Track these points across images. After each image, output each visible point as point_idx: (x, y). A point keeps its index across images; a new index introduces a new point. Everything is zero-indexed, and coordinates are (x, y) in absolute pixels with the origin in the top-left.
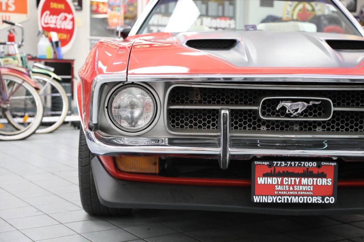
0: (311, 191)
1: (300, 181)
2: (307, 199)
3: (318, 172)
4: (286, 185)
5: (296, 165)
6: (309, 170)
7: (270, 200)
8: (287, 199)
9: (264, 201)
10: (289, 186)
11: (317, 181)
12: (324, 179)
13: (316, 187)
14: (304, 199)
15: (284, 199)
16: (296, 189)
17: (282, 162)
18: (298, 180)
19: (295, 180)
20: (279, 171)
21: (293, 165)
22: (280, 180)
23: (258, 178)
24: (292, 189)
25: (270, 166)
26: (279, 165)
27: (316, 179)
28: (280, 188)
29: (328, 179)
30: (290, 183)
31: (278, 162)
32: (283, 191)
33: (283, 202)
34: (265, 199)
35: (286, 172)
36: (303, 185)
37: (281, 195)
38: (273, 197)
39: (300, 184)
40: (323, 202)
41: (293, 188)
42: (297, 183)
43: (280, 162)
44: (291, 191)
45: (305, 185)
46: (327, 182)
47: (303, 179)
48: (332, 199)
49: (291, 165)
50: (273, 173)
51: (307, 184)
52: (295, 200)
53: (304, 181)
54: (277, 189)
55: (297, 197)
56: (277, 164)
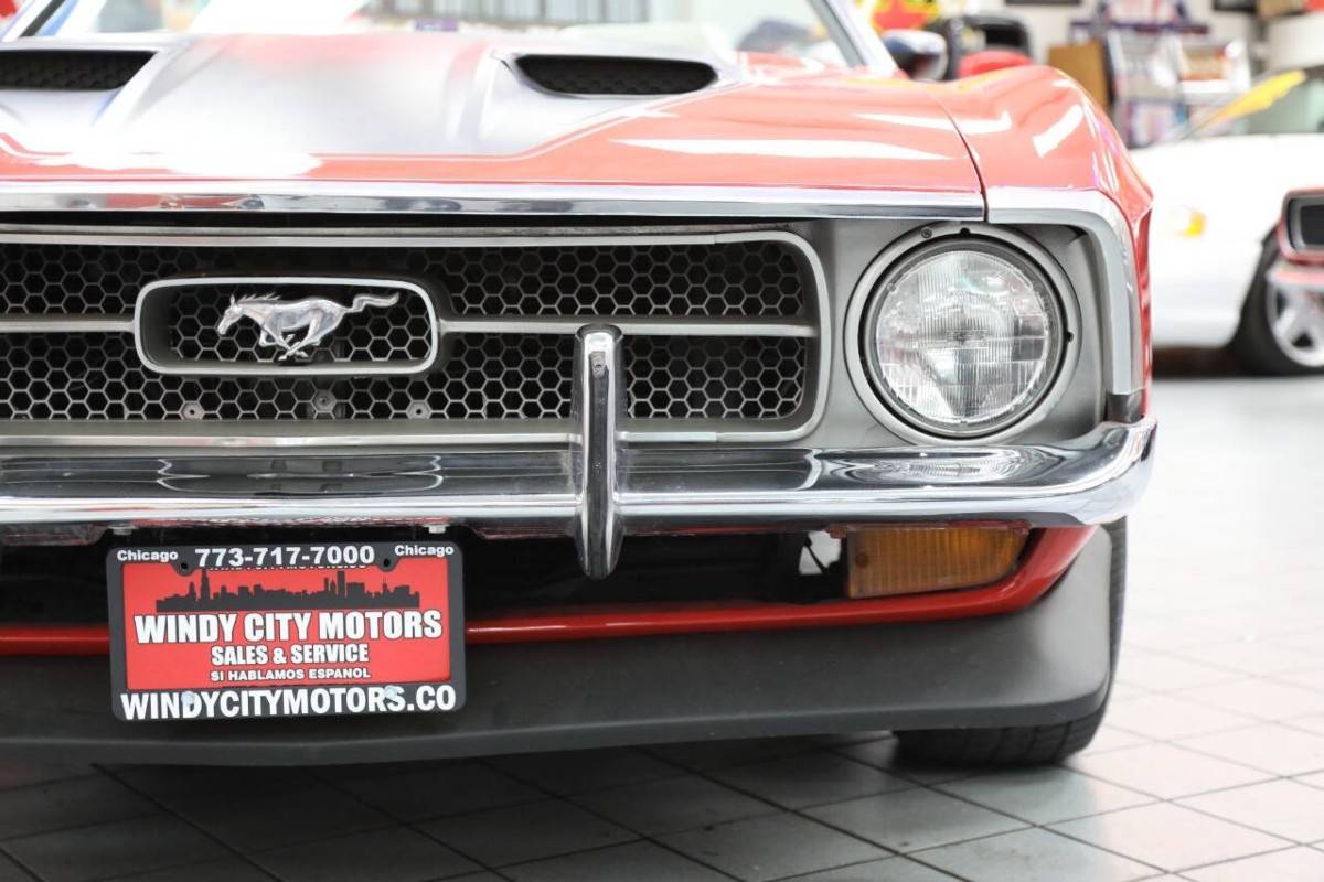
0: (358, 664)
1: (314, 627)
2: (344, 697)
3: (385, 586)
4: (256, 644)
5: (293, 561)
6: (349, 579)
7: (192, 707)
8: (264, 701)
9: (165, 715)
10: (271, 647)
11: (381, 621)
12: (408, 614)
13: (378, 646)
14: (332, 697)
15: (251, 700)
16: (297, 659)
17: (232, 551)
18: (303, 621)
19: (292, 624)
20: (224, 588)
21: (279, 561)
22: (229, 622)
23: (138, 620)
24: (283, 660)
25: (184, 566)
26: (219, 563)
27: (379, 614)
28: (231, 656)
29: (428, 615)
30: (270, 636)
31: (215, 551)
32: (247, 668)
33: (245, 713)
34: (170, 706)
35: (251, 590)
36: (329, 642)
37: (238, 688)
38: (205, 695)
39: (314, 637)
40: (411, 708)
41: (288, 655)
42: (303, 635)
43: (222, 552)
44: (281, 667)
45: (336, 641)
46: (424, 625)
47: (324, 617)
48: (446, 695)
49: (269, 560)
50: (199, 595)
51: (341, 636)
52: (296, 704)
53: (331, 623)
54: (218, 661)
55: (303, 693)
56: (212, 558)
